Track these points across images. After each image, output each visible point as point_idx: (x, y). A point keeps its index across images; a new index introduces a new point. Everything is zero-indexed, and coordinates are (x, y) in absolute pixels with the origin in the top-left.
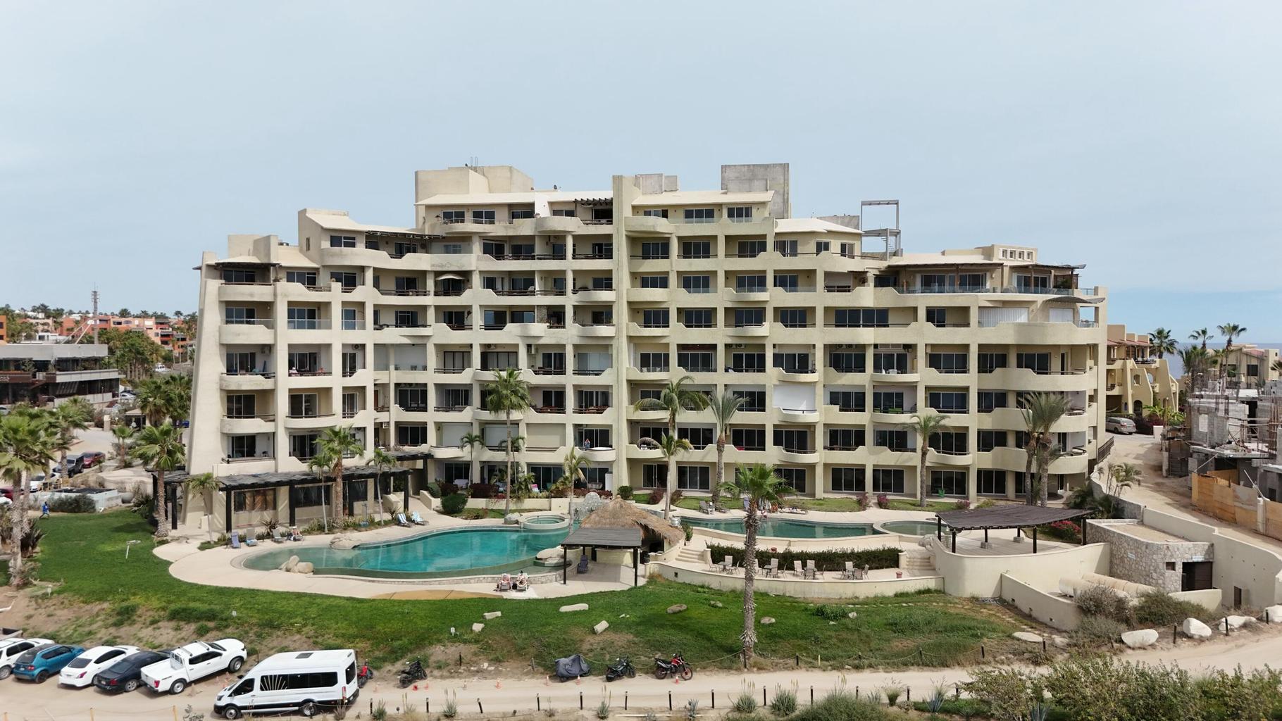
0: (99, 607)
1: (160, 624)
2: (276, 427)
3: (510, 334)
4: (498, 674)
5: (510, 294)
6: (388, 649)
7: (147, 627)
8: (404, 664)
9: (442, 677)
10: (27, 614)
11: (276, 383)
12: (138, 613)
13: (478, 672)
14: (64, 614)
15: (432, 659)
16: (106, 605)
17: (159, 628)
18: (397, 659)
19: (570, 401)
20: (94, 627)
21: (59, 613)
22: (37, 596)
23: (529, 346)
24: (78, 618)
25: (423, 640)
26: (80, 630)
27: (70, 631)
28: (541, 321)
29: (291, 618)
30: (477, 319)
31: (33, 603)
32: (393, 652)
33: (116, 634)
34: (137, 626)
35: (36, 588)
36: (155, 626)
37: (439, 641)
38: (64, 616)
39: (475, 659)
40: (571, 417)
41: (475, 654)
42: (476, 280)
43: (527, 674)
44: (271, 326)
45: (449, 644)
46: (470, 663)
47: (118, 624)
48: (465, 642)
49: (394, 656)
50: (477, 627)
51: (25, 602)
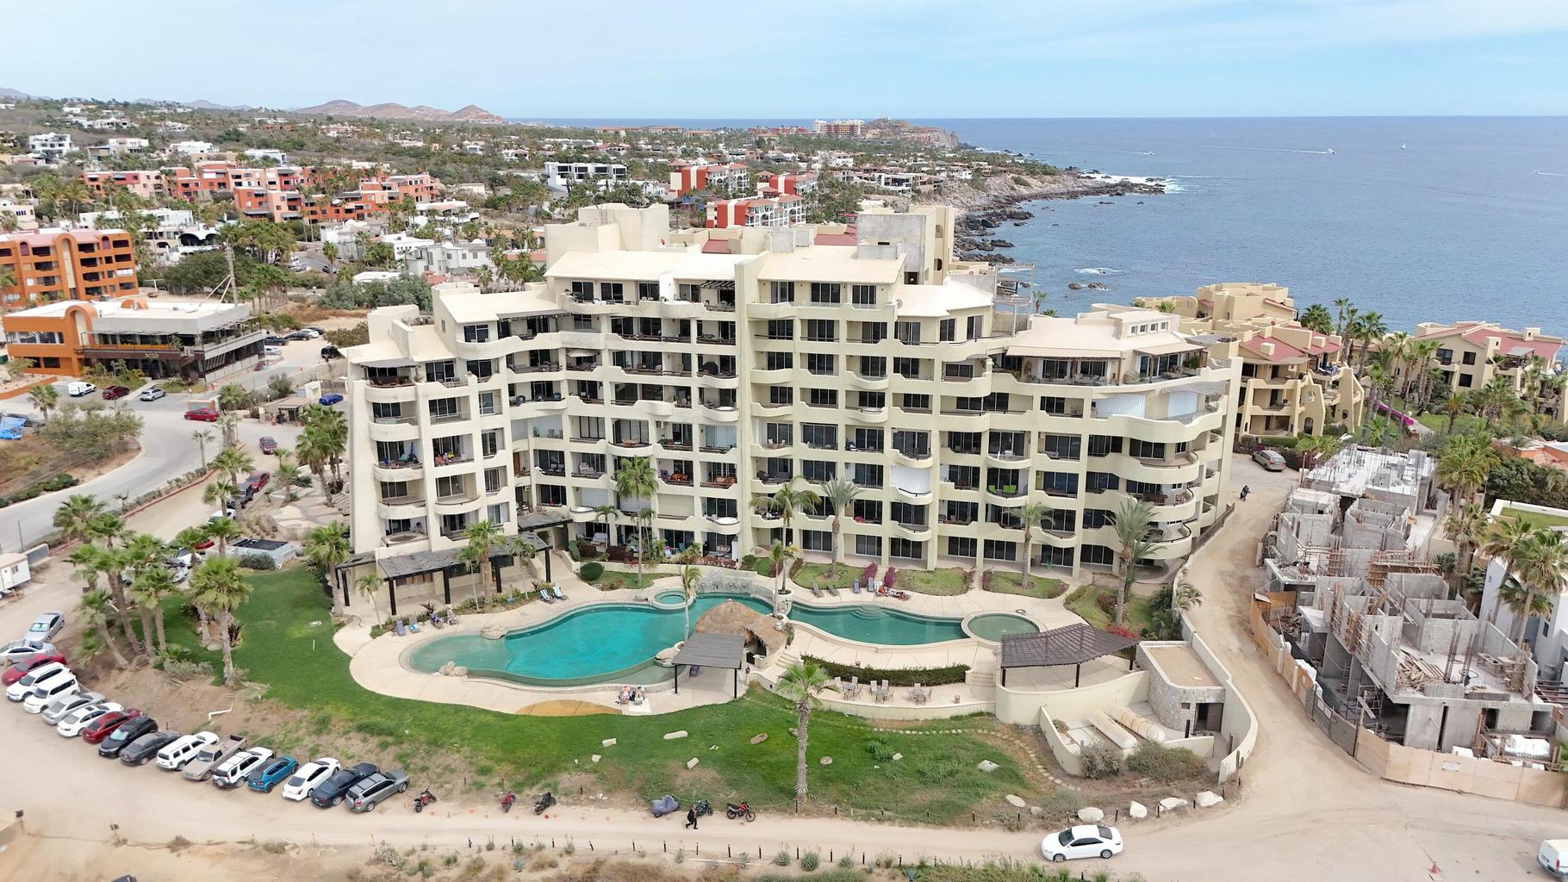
0: (301, 714)
1: (351, 734)
2: (427, 510)
3: (640, 410)
4: (608, 804)
5: (640, 371)
6: (526, 774)
7: (341, 737)
8: (537, 792)
9: (568, 804)
10: (245, 717)
11: (423, 473)
12: (333, 722)
13: (594, 801)
14: (274, 718)
15: (561, 786)
16: (306, 712)
17: (350, 739)
18: (533, 785)
19: (698, 474)
20: (300, 733)
21: (270, 717)
22: (250, 701)
23: (658, 424)
24: (286, 724)
25: (554, 767)
26: (290, 735)
27: (281, 737)
28: (669, 400)
29: (451, 738)
30: (608, 393)
31: (248, 706)
32: (530, 777)
33: (317, 742)
34: (333, 735)
35: (247, 690)
36: (347, 736)
37: (566, 769)
38: (273, 721)
39: (593, 788)
40: (700, 491)
41: (593, 784)
42: (606, 358)
43: (631, 805)
44: (414, 422)
45: (574, 773)
46: (591, 792)
47: (319, 732)
48: (586, 771)
49: (532, 781)
50: (596, 758)
51: (241, 705)
